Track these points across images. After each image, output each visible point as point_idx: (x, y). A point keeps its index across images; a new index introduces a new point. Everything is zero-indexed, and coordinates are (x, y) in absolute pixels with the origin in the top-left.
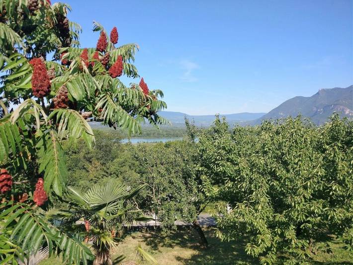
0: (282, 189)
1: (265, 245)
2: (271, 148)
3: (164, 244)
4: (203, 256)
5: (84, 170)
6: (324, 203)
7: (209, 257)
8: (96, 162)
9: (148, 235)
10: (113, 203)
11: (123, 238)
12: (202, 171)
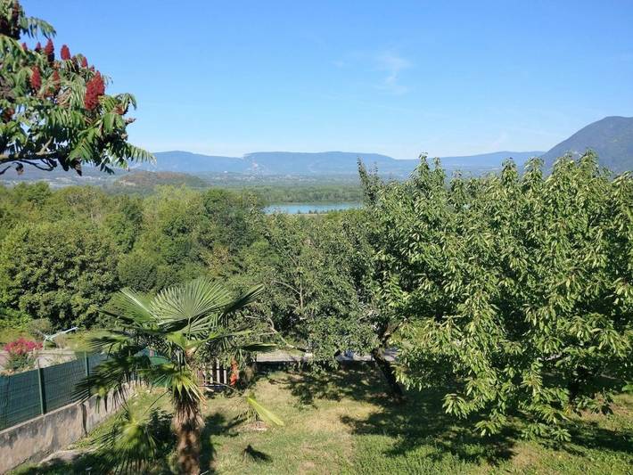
0: (522, 293)
1: (484, 398)
2: (506, 215)
3: (324, 394)
4: (391, 417)
5: (199, 263)
6: (600, 319)
7: (401, 418)
8: (220, 248)
9: (298, 377)
10: (200, 318)
11: (253, 382)
12: (386, 262)
